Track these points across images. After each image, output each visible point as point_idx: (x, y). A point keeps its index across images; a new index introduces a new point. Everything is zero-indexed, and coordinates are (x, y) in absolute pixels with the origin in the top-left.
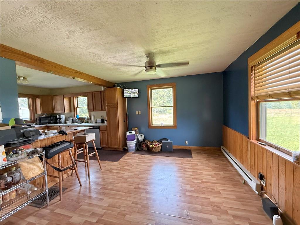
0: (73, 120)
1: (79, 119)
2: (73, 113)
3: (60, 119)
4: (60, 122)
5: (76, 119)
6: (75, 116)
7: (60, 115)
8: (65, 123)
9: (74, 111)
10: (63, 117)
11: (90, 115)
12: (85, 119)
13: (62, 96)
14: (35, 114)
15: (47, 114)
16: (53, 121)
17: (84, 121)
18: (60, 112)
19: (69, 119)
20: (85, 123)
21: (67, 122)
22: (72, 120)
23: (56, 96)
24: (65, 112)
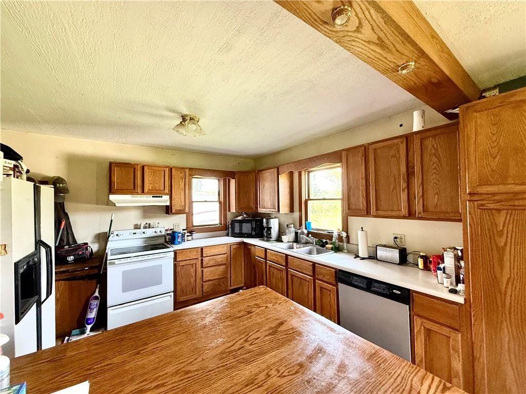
0: (296, 233)
1: (315, 235)
2: (296, 214)
3: (269, 229)
4: (268, 238)
5: (306, 232)
6: (301, 225)
7: (268, 217)
8: (279, 240)
9: (300, 210)
10: (274, 224)
11: (346, 228)
12: (330, 236)
13: (276, 169)
14: (228, 212)
15: (246, 213)
16: (255, 231)
17: (327, 243)
18: (269, 210)
19: (287, 231)
20: (332, 249)
21: (284, 238)
22: (294, 234)
23: (263, 172)
24: (279, 211)
